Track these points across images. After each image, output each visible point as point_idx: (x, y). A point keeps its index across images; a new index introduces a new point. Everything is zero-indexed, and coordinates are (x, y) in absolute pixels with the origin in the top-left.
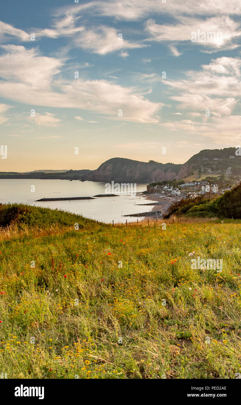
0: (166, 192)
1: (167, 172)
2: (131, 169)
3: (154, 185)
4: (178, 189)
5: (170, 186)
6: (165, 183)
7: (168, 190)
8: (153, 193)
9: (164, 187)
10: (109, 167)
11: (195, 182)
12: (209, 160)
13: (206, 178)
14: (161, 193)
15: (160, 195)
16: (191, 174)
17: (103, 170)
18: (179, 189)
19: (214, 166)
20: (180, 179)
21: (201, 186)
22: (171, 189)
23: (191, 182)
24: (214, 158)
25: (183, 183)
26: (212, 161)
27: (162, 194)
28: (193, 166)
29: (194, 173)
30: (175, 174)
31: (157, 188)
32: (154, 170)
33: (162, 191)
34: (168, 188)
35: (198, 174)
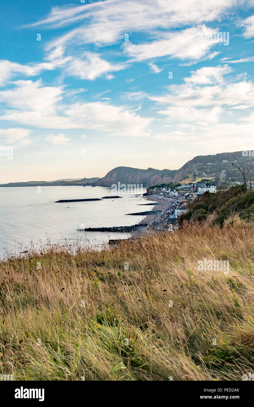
0: (164, 193)
1: (164, 177)
2: (133, 176)
3: (153, 187)
4: (175, 191)
5: (168, 188)
6: (163, 186)
7: (166, 191)
8: (153, 195)
9: (162, 189)
10: (115, 175)
11: (191, 184)
12: (203, 165)
13: (202, 180)
14: (159, 194)
15: (159, 196)
16: (186, 177)
17: (109, 177)
18: (177, 191)
19: (208, 170)
20: (176, 182)
21: (197, 187)
22: (169, 191)
23: (187, 184)
24: (207, 163)
25: (179, 185)
26: (207, 166)
27: (161, 195)
28: (188, 170)
29: (189, 176)
30: (171, 178)
31: (156, 190)
32: (152, 176)
33: (160, 192)
34: (165, 190)
35: (193, 177)
